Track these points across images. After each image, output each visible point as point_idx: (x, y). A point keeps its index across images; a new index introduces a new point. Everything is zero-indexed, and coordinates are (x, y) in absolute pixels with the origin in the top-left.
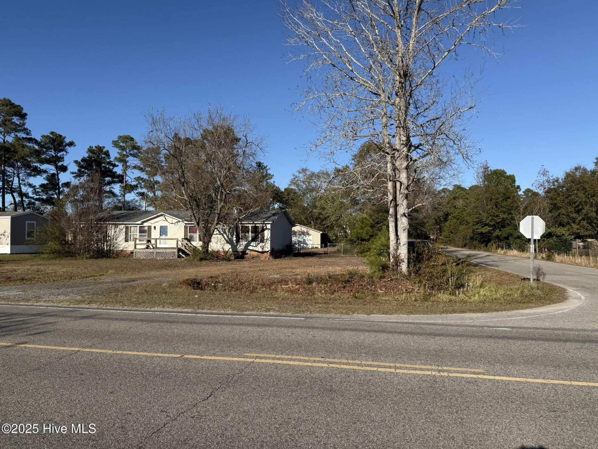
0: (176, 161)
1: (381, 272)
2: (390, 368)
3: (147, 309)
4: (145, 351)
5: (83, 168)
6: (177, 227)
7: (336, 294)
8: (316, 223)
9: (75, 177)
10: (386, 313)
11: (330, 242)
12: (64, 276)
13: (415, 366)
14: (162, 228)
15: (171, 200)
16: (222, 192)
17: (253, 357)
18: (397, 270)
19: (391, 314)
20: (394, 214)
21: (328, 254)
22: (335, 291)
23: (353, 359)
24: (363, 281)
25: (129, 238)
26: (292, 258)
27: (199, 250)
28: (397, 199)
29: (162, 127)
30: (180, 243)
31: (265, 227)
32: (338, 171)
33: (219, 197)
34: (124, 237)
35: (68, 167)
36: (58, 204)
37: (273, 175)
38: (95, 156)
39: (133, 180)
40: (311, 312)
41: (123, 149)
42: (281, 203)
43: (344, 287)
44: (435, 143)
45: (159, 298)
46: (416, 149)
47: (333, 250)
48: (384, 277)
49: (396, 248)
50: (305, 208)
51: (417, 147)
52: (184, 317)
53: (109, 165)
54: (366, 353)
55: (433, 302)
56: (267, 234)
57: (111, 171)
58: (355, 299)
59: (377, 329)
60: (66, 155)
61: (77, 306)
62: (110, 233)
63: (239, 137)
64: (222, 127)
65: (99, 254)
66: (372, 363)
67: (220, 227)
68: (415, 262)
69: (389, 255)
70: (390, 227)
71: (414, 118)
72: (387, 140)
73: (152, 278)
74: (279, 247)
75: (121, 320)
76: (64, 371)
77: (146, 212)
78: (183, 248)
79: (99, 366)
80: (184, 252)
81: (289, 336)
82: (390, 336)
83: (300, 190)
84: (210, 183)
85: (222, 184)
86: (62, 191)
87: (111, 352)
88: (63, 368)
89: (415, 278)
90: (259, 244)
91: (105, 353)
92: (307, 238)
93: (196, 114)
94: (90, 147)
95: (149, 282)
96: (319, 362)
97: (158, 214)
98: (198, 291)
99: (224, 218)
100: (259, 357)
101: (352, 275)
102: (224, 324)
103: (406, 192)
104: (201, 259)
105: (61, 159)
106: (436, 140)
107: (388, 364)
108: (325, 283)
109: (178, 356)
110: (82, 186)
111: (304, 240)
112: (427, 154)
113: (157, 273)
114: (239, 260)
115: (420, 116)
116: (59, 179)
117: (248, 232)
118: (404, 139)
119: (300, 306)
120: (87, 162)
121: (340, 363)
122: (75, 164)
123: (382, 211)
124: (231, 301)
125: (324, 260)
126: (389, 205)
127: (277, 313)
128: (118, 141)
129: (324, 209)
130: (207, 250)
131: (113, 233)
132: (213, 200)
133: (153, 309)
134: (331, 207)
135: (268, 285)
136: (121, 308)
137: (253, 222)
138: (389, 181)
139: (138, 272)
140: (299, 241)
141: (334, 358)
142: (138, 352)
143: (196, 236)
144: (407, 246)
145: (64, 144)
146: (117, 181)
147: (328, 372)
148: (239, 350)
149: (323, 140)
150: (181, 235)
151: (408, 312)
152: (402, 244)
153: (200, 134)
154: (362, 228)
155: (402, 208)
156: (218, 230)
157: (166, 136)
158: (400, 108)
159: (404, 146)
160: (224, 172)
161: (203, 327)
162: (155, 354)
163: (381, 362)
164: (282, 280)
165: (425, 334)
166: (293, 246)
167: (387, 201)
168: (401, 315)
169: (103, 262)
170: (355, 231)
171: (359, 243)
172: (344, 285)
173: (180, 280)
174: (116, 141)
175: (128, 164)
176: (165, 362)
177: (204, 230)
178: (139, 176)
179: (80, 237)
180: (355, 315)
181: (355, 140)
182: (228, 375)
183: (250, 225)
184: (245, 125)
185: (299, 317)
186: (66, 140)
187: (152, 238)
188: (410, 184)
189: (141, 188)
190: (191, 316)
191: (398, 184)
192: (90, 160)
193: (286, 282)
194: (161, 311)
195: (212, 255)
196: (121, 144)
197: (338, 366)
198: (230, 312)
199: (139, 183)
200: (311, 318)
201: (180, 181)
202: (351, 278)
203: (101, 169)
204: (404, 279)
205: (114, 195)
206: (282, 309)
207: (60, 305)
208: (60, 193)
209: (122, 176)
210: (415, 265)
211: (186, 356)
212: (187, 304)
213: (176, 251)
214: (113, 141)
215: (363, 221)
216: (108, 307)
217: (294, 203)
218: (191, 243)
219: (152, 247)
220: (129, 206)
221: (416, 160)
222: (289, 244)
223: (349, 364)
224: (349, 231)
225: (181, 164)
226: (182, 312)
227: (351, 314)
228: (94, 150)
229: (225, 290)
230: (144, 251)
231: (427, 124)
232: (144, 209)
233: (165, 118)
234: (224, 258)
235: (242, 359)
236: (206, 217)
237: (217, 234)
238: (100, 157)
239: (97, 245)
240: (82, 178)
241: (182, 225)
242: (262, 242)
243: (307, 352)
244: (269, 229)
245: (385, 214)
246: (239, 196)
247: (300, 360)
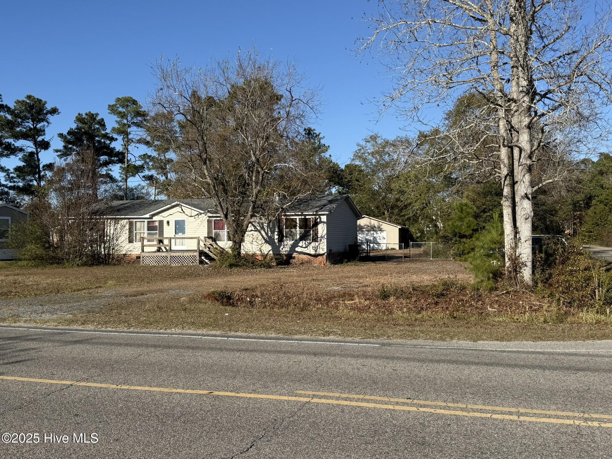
0: (195, 130)
1: (491, 282)
2: (510, 415)
3: (161, 331)
4: (160, 386)
5: (70, 144)
6: (198, 221)
7: (424, 313)
8: (392, 213)
9: (60, 156)
10: (502, 339)
11: (413, 240)
12: (49, 289)
13: (548, 412)
14: (177, 223)
15: (190, 184)
16: (258, 172)
17: (309, 396)
18: (515, 278)
19: (508, 341)
20: (510, 196)
21: (410, 257)
22: (422, 309)
23: (454, 401)
24: (464, 295)
25: (134, 238)
26: (359, 263)
27: (227, 252)
28: (515, 174)
29: (175, 82)
30: (202, 244)
31: (319, 220)
32: (422, 136)
33: (254, 178)
34: (127, 236)
35: (51, 143)
36: (38, 192)
37: (329, 147)
38: (86, 127)
39: (137, 159)
40: (388, 337)
41: (123, 116)
42: (341, 186)
43: (437, 303)
44: (571, 88)
45: (177, 317)
46: (542, 98)
47: (417, 252)
48: (496, 289)
49: (513, 245)
50: (376, 192)
51: (544, 96)
52: (210, 342)
53: (104, 139)
54: (473, 394)
55: (572, 323)
56: (322, 229)
57: (107, 147)
58: (453, 319)
59: (487, 361)
60: (48, 126)
61: (67, 327)
62: (108, 231)
63: (280, 93)
64: (256, 80)
65: (94, 260)
66: (484, 407)
67: (256, 220)
68: (543, 266)
69: (503, 256)
70: (504, 215)
71: (539, 53)
72: (499, 86)
73: (167, 290)
74: (339, 248)
75: (126, 345)
76: (54, 411)
77: (156, 202)
78: (207, 250)
79: (99, 405)
80: (207, 256)
81: (358, 369)
82: (509, 371)
83: (367, 166)
84: (242, 159)
85: (258, 160)
86: (43, 176)
87: (114, 386)
88: (52, 406)
89: (543, 290)
90: (310, 243)
91: (106, 388)
92: (379, 235)
93: (221, 63)
94: (79, 114)
95: (162, 295)
96: (404, 404)
97: (173, 204)
98: (229, 308)
99: (261, 207)
100: (318, 396)
101: (447, 286)
102: (266, 351)
103: (529, 162)
104: (231, 266)
105: (41, 132)
106: (573, 85)
107: (507, 409)
108: (408, 298)
109: (205, 392)
110: (70, 168)
111: (375, 238)
112: (560, 105)
113: (173, 284)
114: (283, 266)
115: (548, 49)
116: (39, 160)
117: (295, 227)
118: (525, 83)
119: (372, 328)
120: (76, 135)
121: (436, 407)
122: (60, 139)
123: (491, 194)
124: (274, 321)
125: (404, 266)
126: (503, 183)
127: (340, 338)
128: (115, 105)
129: (402, 192)
130: (239, 253)
131: (112, 232)
132: (245, 182)
133: (169, 331)
134: (414, 189)
135: (325, 299)
136: (125, 329)
137: (302, 213)
138: (502, 146)
139: (148, 283)
140: (368, 241)
141: (427, 399)
142: (151, 386)
143: (224, 233)
144: (530, 242)
145: (45, 111)
146: (117, 160)
147: (418, 419)
148: (289, 386)
149: (402, 90)
150: (203, 232)
151: (535, 338)
152: (523, 240)
153: (226, 91)
154: (461, 219)
155: (523, 186)
156: (253, 225)
157: (181, 95)
158: (518, 39)
159: (524, 94)
160: (260, 143)
161: (238, 354)
162: (174, 390)
163: (497, 406)
164: (344, 293)
165: (561, 368)
166: (360, 246)
167: (499, 177)
168: (525, 342)
169: (99, 271)
170: (450, 223)
171: (456, 241)
172: (436, 300)
173: (204, 293)
174: (113, 105)
175: (130, 137)
176: (188, 401)
177: (234, 225)
178: (145, 153)
179: (68, 238)
180: (454, 341)
181: (450, 88)
182: (275, 420)
183: (297, 218)
184: (290, 74)
185: (372, 343)
186: (46, 105)
187: (165, 236)
188: (535, 150)
189: (149, 169)
190: (220, 341)
191: (516, 151)
192: (79, 133)
193: (351, 297)
194: (180, 334)
195: (246, 259)
196: (120, 109)
197: (432, 410)
198: (273, 335)
199: (146, 162)
200: (390, 345)
201: (201, 157)
202: (447, 290)
203: (94, 144)
204: (527, 291)
205: (113, 180)
206: (346, 332)
207: (44, 326)
208: (41, 178)
209: (122, 154)
210: (543, 270)
211: (216, 393)
212: (215, 324)
213: (197, 254)
214: (109, 106)
215: (462, 209)
216: (109, 329)
217: (360, 185)
218: (217, 244)
219: (164, 250)
220: (133, 195)
221: (543, 115)
222: (353, 244)
223: (449, 408)
224: (440, 225)
225: (202, 133)
226: (208, 335)
227: (448, 339)
228: (84, 118)
229: (265, 307)
230: (155, 255)
231: (558, 61)
232: (152, 198)
233: (179, 70)
234: (263, 264)
235: (293, 398)
236: (236, 207)
237: (252, 230)
238: (93, 128)
239: (92, 247)
240: (69, 158)
241: (204, 218)
242: (315, 241)
243: (386, 391)
244: (324, 222)
245: (496, 198)
246: (282, 177)
247: (375, 402)
